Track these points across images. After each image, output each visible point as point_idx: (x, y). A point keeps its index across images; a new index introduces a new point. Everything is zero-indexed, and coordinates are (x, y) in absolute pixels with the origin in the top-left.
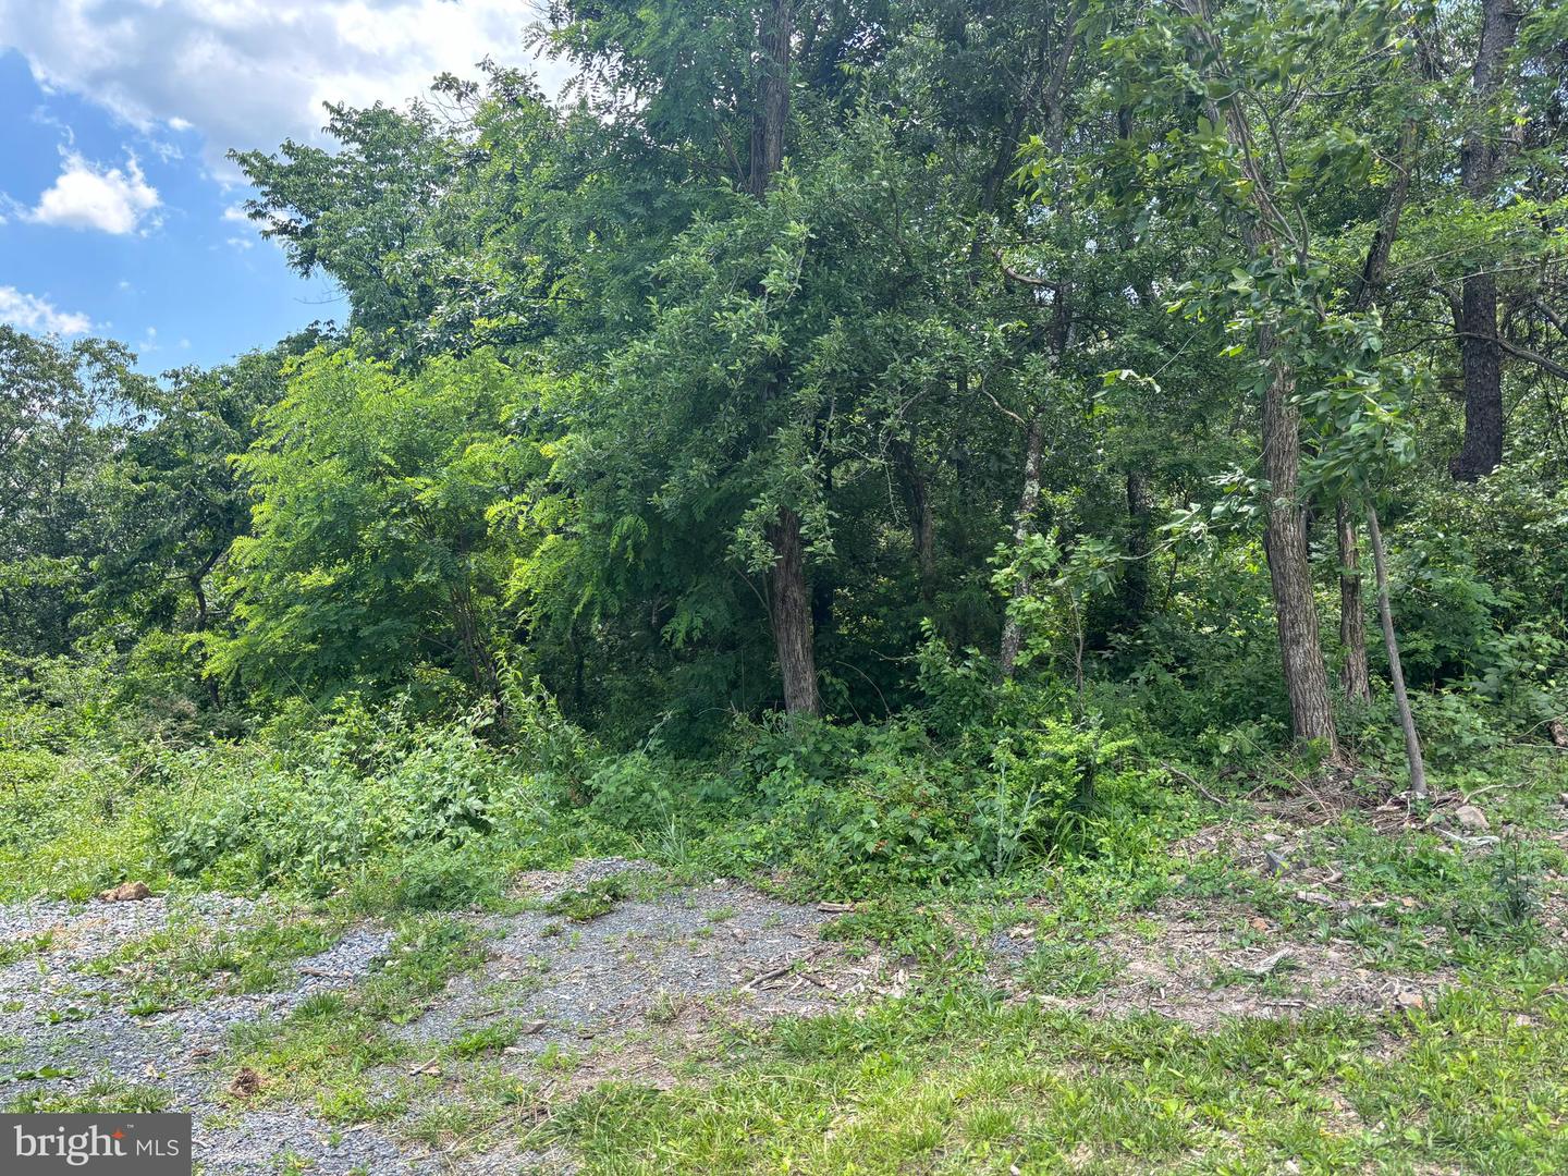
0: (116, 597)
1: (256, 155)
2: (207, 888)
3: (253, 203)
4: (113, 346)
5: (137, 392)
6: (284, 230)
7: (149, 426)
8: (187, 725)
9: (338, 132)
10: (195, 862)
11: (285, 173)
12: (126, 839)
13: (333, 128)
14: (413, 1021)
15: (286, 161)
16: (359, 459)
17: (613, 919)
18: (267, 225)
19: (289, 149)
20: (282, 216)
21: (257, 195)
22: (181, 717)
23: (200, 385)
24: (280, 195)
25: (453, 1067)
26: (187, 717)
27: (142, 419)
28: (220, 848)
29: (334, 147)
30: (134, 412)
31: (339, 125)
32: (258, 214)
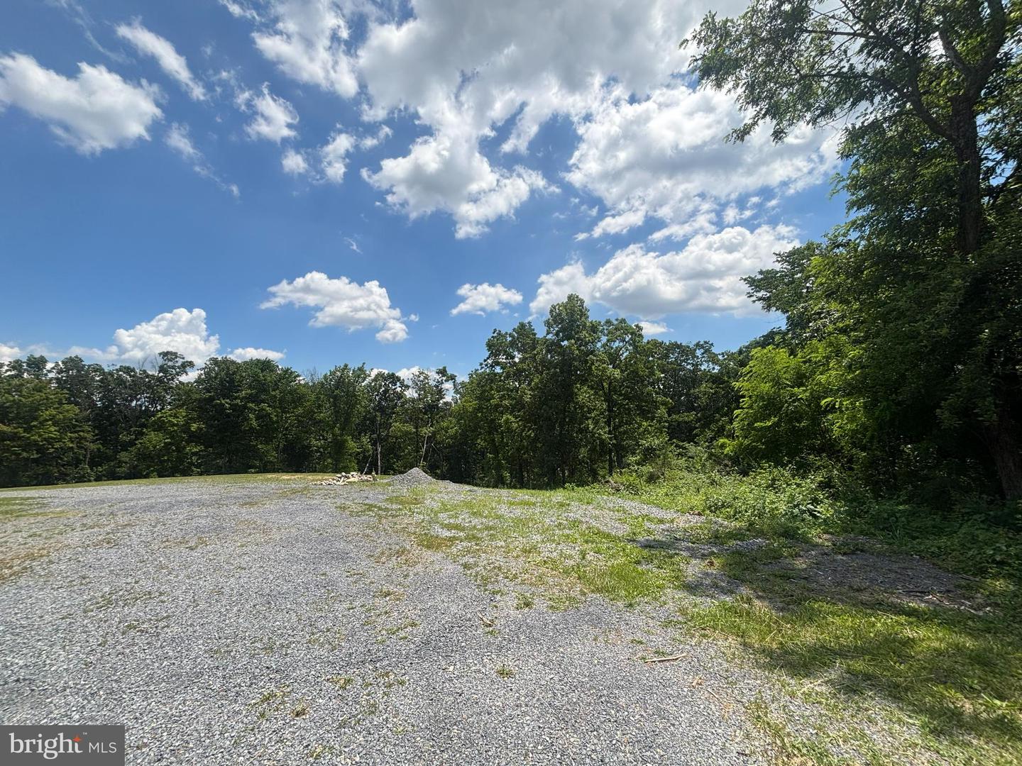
0: (706, 425)
1: (749, 277)
2: (718, 517)
3: (749, 293)
4: (706, 342)
5: (713, 359)
6: (760, 299)
7: (716, 371)
8: (728, 469)
9: (779, 262)
10: (715, 508)
11: (760, 280)
12: (697, 500)
13: (777, 261)
14: (764, 564)
15: (760, 277)
16: (777, 382)
17: (854, 557)
18: (754, 298)
19: (761, 272)
20: (760, 294)
21: (750, 290)
22: (726, 465)
23: (731, 356)
24: (758, 288)
25: (772, 578)
26: (728, 466)
27: (714, 369)
28: (723, 506)
29: (778, 267)
30: (711, 366)
31: (779, 259)
32: (751, 296)
